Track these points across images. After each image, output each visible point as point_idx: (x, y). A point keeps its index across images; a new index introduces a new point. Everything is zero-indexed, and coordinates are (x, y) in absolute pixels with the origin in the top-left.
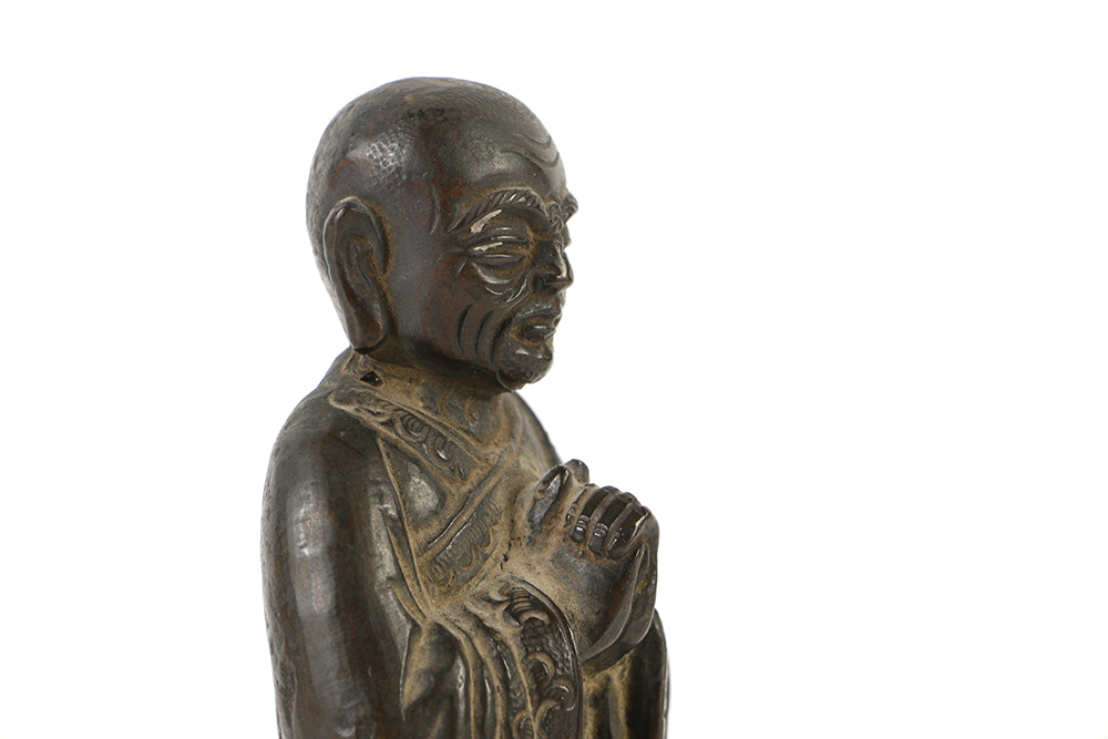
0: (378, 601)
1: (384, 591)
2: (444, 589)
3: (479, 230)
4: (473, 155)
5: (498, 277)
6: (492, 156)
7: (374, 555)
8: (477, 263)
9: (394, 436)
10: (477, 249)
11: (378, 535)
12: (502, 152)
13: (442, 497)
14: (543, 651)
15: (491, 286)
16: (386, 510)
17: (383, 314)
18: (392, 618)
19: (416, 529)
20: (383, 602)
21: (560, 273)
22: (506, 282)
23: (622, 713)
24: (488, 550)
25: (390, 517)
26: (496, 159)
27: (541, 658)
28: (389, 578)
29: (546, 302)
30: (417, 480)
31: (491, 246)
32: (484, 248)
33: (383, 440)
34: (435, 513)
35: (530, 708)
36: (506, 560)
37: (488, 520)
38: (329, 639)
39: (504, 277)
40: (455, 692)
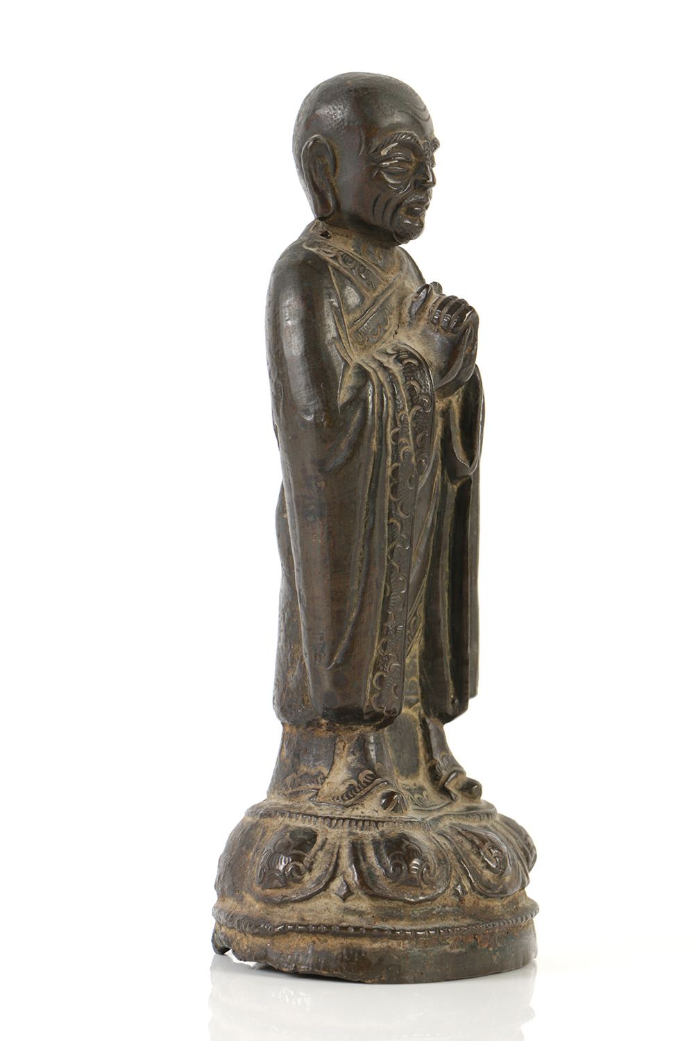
0: (327, 349)
1: (330, 344)
2: (362, 347)
3: (386, 153)
4: (383, 113)
5: (395, 180)
6: (393, 114)
7: (325, 325)
8: (384, 172)
9: (337, 264)
10: (384, 163)
11: (328, 315)
12: (399, 112)
13: (362, 298)
14: (414, 379)
15: (391, 184)
16: (332, 302)
17: (333, 199)
18: (334, 359)
19: (348, 313)
20: (329, 350)
21: (429, 179)
22: (399, 182)
23: (457, 421)
24: (386, 328)
25: (334, 306)
26: (395, 115)
27: (413, 383)
28: (333, 338)
29: (421, 195)
30: (349, 288)
31: (392, 162)
32: (388, 163)
33: (331, 266)
34: (358, 306)
35: (407, 409)
36: (396, 333)
37: (387, 312)
38: (301, 369)
39: (398, 180)
40: (367, 398)
